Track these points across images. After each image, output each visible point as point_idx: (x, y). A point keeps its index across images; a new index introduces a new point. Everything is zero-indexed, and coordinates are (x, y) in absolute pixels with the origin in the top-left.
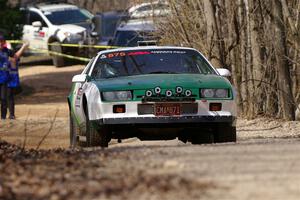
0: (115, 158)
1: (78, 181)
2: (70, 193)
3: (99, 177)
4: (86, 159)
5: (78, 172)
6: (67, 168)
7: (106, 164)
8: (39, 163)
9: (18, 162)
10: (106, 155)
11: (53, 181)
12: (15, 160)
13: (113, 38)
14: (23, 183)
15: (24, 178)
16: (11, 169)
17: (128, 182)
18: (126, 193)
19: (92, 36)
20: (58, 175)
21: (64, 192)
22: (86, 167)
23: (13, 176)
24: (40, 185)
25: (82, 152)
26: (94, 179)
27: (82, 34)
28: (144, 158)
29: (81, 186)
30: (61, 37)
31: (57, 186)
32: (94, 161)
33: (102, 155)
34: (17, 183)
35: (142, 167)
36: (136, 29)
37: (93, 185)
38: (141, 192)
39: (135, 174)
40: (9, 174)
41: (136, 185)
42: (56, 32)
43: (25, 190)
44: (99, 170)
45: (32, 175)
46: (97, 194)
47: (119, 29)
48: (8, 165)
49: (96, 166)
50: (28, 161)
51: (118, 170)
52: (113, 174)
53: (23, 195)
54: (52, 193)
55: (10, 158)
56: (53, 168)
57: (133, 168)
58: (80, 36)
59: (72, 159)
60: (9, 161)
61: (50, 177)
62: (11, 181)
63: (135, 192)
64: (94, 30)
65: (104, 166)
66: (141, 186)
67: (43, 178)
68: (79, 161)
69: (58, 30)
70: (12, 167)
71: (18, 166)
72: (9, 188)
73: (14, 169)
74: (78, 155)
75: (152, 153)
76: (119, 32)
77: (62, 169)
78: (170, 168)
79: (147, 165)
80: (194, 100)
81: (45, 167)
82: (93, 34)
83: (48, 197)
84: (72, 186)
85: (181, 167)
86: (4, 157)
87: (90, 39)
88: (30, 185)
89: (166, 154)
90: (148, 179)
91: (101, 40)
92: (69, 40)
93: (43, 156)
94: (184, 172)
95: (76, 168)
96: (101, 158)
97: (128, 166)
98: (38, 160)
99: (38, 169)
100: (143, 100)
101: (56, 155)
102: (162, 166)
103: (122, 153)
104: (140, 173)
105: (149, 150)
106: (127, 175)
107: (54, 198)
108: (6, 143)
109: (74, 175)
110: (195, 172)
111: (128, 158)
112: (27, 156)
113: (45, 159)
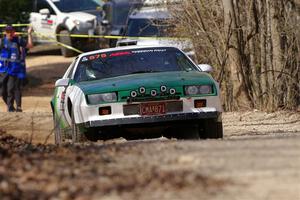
0: (127, 153)
1: (88, 178)
2: (80, 191)
3: (109, 173)
4: (97, 153)
5: (88, 168)
6: (76, 164)
7: (117, 159)
8: (47, 158)
9: (25, 157)
10: (118, 150)
11: (62, 177)
12: (21, 154)
13: (124, 27)
14: (30, 179)
15: (31, 174)
16: (17, 164)
17: (141, 178)
18: (138, 190)
19: (103, 24)
20: (67, 171)
21: (73, 188)
22: (96, 162)
23: (20, 172)
24: (47, 181)
25: (92, 146)
26: (105, 175)
27: (92, 22)
28: (158, 152)
29: (91, 183)
30: (70, 25)
31: (66, 183)
32: (105, 156)
33: (114, 149)
34: (23, 179)
35: (156, 163)
36: (149, 17)
37: (104, 181)
38: (155, 189)
39: (148, 169)
40: (15, 170)
41: (148, 181)
42: (65, 20)
43: (33, 186)
44: (110, 165)
45: (40, 171)
46: (107, 191)
47: (132, 16)
48: (14, 160)
49: (107, 161)
50: (35, 156)
51: (130, 165)
52: (125, 169)
53: (30, 192)
54: (60, 190)
55: (16, 153)
56: (62, 163)
57: (146, 164)
58: (89, 24)
59: (81, 154)
60: (15, 156)
61: (58, 173)
62: (17, 177)
63: (148, 189)
64: (105, 18)
65: (115, 162)
66: (155, 183)
67: (51, 173)
68: (89, 156)
69: (67, 18)
70: (18, 162)
71: (25, 161)
72: (16, 185)
73: (20, 164)
74: (87, 150)
75: (166, 148)
76: (131, 20)
77: (71, 164)
78: (185, 163)
79: (161, 160)
80: (179, 98)
81: (53, 162)
82: (104, 22)
83: (56, 194)
84: (82, 182)
85: (197, 162)
86: (10, 151)
87: (101, 27)
88: (38, 181)
89: (181, 149)
90: (162, 175)
91: (112, 28)
92: (78, 28)
93: (51, 151)
94: (200, 168)
95: (86, 165)
96: (112, 154)
97: (141, 161)
98: (46, 155)
99: (46, 165)
100: (128, 101)
101: (65, 150)
102: (176, 161)
103: (134, 148)
104: (154, 168)
105: (163, 145)
106: (139, 171)
107: (63, 195)
108: (12, 137)
109: (84, 171)
110: (211, 168)
111: (140, 153)
112: (35, 151)
113: (53, 153)
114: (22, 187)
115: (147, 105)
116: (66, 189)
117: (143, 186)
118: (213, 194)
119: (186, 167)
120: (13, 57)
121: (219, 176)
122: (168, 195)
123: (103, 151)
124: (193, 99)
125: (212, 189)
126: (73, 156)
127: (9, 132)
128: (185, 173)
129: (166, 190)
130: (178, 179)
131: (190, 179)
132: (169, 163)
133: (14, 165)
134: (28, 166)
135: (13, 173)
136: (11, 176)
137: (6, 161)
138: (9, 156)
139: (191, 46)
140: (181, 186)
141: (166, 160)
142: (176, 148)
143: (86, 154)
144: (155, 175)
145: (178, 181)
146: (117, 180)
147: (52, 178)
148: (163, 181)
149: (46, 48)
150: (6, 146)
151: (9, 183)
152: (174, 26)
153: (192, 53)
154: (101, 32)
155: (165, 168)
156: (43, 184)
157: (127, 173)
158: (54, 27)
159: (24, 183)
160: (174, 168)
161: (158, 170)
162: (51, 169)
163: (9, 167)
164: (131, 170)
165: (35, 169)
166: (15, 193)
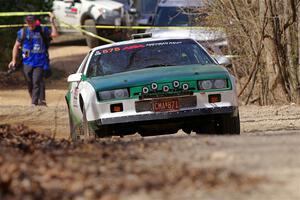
0: (156, 149)
1: (114, 175)
2: (106, 189)
3: (138, 170)
4: (123, 150)
5: (115, 165)
6: (102, 161)
7: (145, 155)
8: (71, 155)
9: (48, 153)
10: (146, 146)
11: (87, 175)
12: (44, 151)
13: (153, 15)
14: (54, 177)
15: (55, 171)
16: (40, 161)
17: (171, 175)
18: (168, 188)
19: (130, 13)
20: (92, 168)
21: (99, 187)
22: (123, 159)
23: (42, 169)
24: (72, 179)
25: (119, 142)
26: (132, 172)
27: (119, 10)
28: (189, 149)
29: (118, 181)
30: (96, 14)
31: (92, 181)
32: (132, 153)
33: (142, 145)
34: (46, 177)
36: (179, 5)
37: (132, 179)
38: (186, 187)
39: (179, 167)
40: (37, 167)
41: (179, 179)
42: (90, 9)
43: (56, 184)
44: (139, 162)
45: (64, 168)
46: (135, 190)
47: (161, 5)
48: (37, 157)
49: (135, 158)
50: (58, 152)
51: (159, 162)
52: (155, 167)
53: (53, 191)
54: (85, 188)
55: (38, 149)
56: (87, 160)
57: (176, 161)
58: (116, 13)
59: (107, 150)
60: (37, 152)
61: (84, 169)
62: (40, 175)
63: (179, 187)
64: (133, 6)
65: (143, 158)
66: (186, 181)
67: (75, 171)
68: (116, 153)
69: (93, 6)
70: (41, 159)
71: (48, 159)
72: (38, 183)
73: (43, 162)
74: (114, 146)
75: (198, 144)
76: (160, 8)
77: (97, 161)
78: (218, 160)
79: (192, 157)
80: (192, 93)
81: (77, 159)
82: (132, 10)
83: (81, 193)
84: (109, 180)
85: (231, 158)
86: (32, 147)
87: (128, 15)
88: (61, 179)
89: (213, 144)
90: (193, 173)
91: (140, 17)
92: (104, 16)
93: (75, 147)
94: (234, 165)
95: (113, 161)
96: (141, 150)
97: (171, 158)
98: (70, 151)
99: (70, 162)
100: (140, 97)
101: (91, 146)
102: (209, 158)
103: (164, 144)
104: (184, 166)
105: (194, 140)
106: (169, 168)
107: (89, 193)
108: (34, 133)
109: (111, 169)
110: (246, 165)
111: (170, 150)
112: (58, 147)
113: (78, 150)
114: (45, 185)
115: (159, 101)
116: (91, 187)
117: (173, 184)
118: (248, 193)
119: (220, 164)
120: (36, 48)
121: (254, 174)
122: (199, 194)
123: (132, 147)
124: (207, 94)
125: (246, 187)
126: (99, 152)
127: (31, 128)
128: (218, 171)
129: (198, 188)
130: (210, 177)
131: (223, 176)
132: (201, 159)
133: (37, 162)
134: (51, 163)
135: (35, 170)
136: (33, 174)
137: (28, 158)
138: (31, 153)
139: (224, 36)
140: (213, 184)
141: (197, 156)
142: (208, 143)
143: (113, 150)
144: (186, 173)
145: (210, 179)
146: (146, 177)
147: (77, 175)
148: (194, 179)
149: (70, 38)
150: (28, 142)
151: (32, 181)
152: (206, 15)
153: (225, 43)
154: (129, 21)
155: (196, 165)
156: (67, 182)
157: (157, 171)
158: (79, 16)
159: (48, 181)
160: (206, 165)
161: (189, 168)
162: (75, 166)
163: (31, 164)
164: (160, 167)
165: (58, 166)
166: (38, 192)
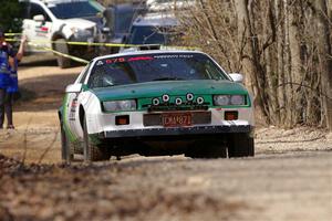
0: (130, 173)
1: (87, 201)
2: (77, 216)
3: (111, 195)
4: (96, 174)
6: (73, 186)
7: (119, 180)
8: (41, 180)
9: (17, 178)
10: (119, 170)
11: (58, 201)
12: (13, 175)
13: (127, 35)
14: (23, 203)
15: (24, 197)
16: (8, 186)
17: (145, 201)
18: (142, 214)
19: (103, 32)
20: (63, 194)
21: (70, 213)
22: (96, 183)
23: (11, 195)
24: (42, 205)
25: (91, 166)
26: (105, 198)
27: (92, 29)
28: (164, 173)
29: (90, 207)
30: (67, 33)
31: (63, 207)
32: (105, 178)
33: (115, 170)
34: (15, 202)
35: (162, 185)
36: (155, 24)
37: (104, 205)
38: (160, 214)
39: (153, 192)
40: (6, 193)
41: (153, 205)
42: (61, 28)
43: (25, 210)
44: (111, 187)
45: (33, 193)
46: (108, 216)
47: (135, 23)
48: (5, 182)
49: (108, 183)
50: (27, 177)
51: (133, 187)
52: (127, 192)
53: (22, 217)
54: (56, 215)
55: (7, 173)
56: (57, 185)
57: (150, 186)
58: (89, 32)
59: (79, 175)
60: (5, 177)
61: (54, 195)
62: (9, 200)
63: (154, 213)
64: (106, 26)
65: (116, 183)
66: (161, 207)
67: (46, 196)
68: (88, 178)
69: (64, 25)
70: (9, 184)
71: (17, 183)
72: (7, 209)
73: (11, 187)
74: (86, 171)
75: (173, 169)
76: (134, 27)
77: (68, 186)
78: (194, 185)
79: (167, 182)
81: (48, 184)
82: (105, 29)
84: (80, 206)
85: (208, 183)
87: (101, 35)
88: (31, 205)
89: (189, 169)
90: (168, 199)
91: (113, 36)
92: (76, 36)
93: (45, 172)
94: (211, 190)
95: (84, 186)
96: (113, 174)
97: (145, 183)
98: (40, 176)
99: (40, 187)
100: (149, 110)
101: (62, 171)
102: (185, 183)
103: (137, 168)
104: (160, 191)
106: (143, 193)
108: (2, 157)
109: (83, 194)
110: (223, 190)
111: (144, 174)
112: (27, 171)
113: (48, 174)
114: (13, 211)
115: (170, 115)
116: (62, 214)
117: (148, 210)
119: (196, 189)
125: (223, 213)
126: (70, 177)
130: (186, 202)
131: (199, 202)
132: (177, 185)
133: (5, 188)
134: (20, 188)
135: (3, 196)
140: (189, 209)
141: (173, 181)
142: (184, 168)
143: (85, 175)
144: (161, 199)
146: (120, 203)
147: (47, 201)
148: (169, 205)
152: (182, 34)
154: (101, 40)
155: (172, 190)
156: (37, 208)
157: (130, 196)
158: (49, 36)
159: (16, 207)
160: (183, 190)
161: (164, 193)
162: (45, 191)
164: (134, 192)
166: (6, 219)
